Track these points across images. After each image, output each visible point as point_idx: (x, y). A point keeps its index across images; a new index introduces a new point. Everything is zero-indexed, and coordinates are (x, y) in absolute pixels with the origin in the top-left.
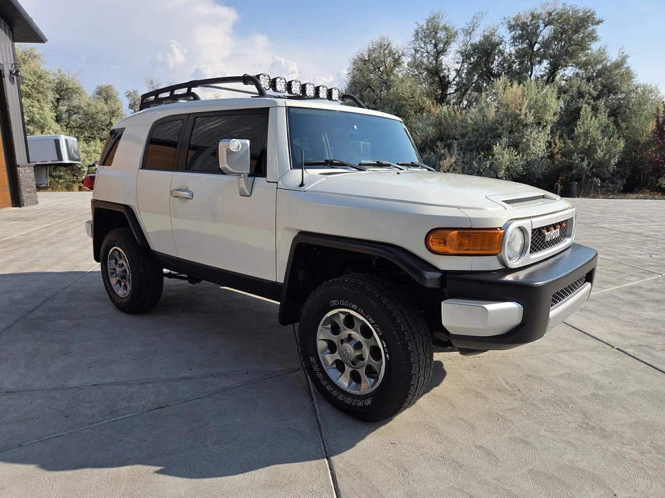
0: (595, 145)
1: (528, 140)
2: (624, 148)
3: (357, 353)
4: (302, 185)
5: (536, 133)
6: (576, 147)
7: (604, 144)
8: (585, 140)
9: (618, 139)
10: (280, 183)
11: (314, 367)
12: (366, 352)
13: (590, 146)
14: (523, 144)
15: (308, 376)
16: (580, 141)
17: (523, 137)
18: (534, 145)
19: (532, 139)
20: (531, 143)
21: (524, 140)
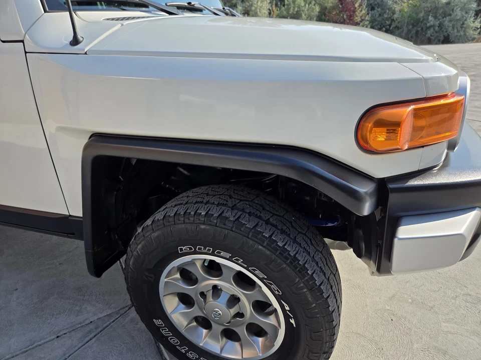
0: (300, 11)
1: (256, 8)
2: (319, 12)
3: (233, 311)
4: (75, 41)
5: (261, 3)
6: (288, 13)
7: (306, 9)
8: (294, 8)
9: (315, 5)
10: (27, 40)
11: (163, 332)
12: (247, 306)
13: (297, 12)
14: (252, 11)
15: (162, 346)
16: (291, 8)
17: (252, 5)
18: (260, 12)
19: (259, 7)
20: (258, 10)
21: (253, 8)
